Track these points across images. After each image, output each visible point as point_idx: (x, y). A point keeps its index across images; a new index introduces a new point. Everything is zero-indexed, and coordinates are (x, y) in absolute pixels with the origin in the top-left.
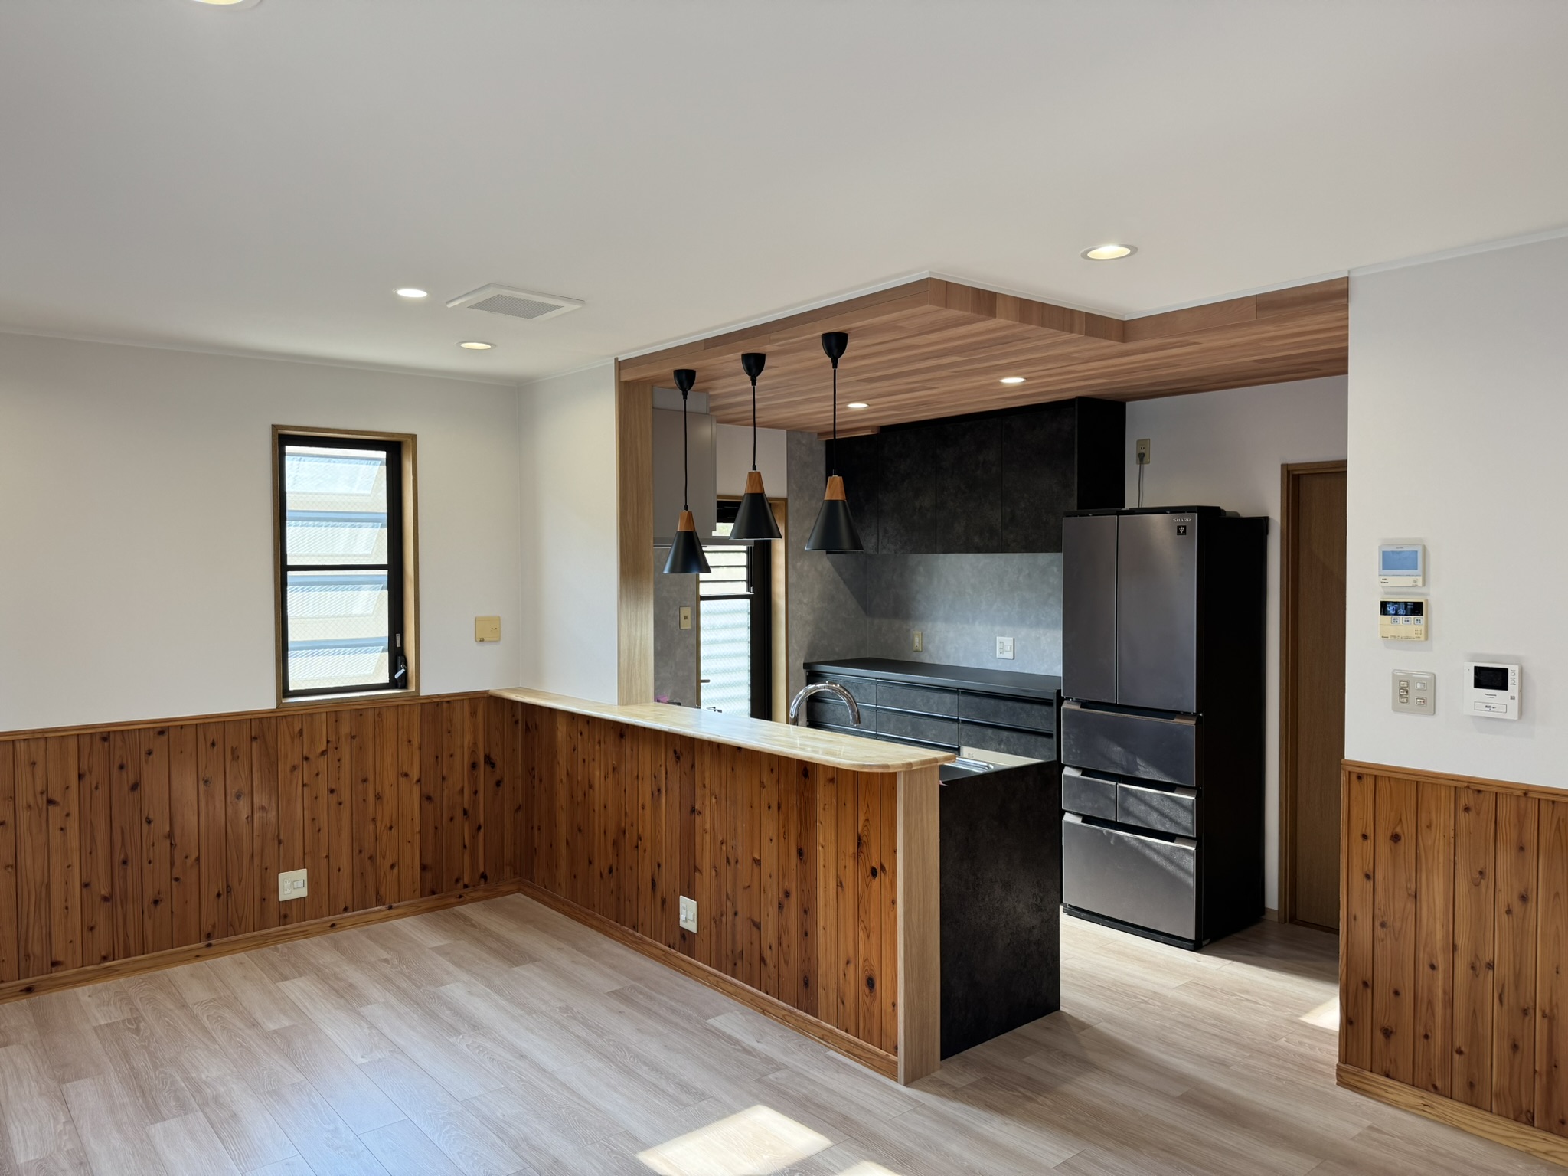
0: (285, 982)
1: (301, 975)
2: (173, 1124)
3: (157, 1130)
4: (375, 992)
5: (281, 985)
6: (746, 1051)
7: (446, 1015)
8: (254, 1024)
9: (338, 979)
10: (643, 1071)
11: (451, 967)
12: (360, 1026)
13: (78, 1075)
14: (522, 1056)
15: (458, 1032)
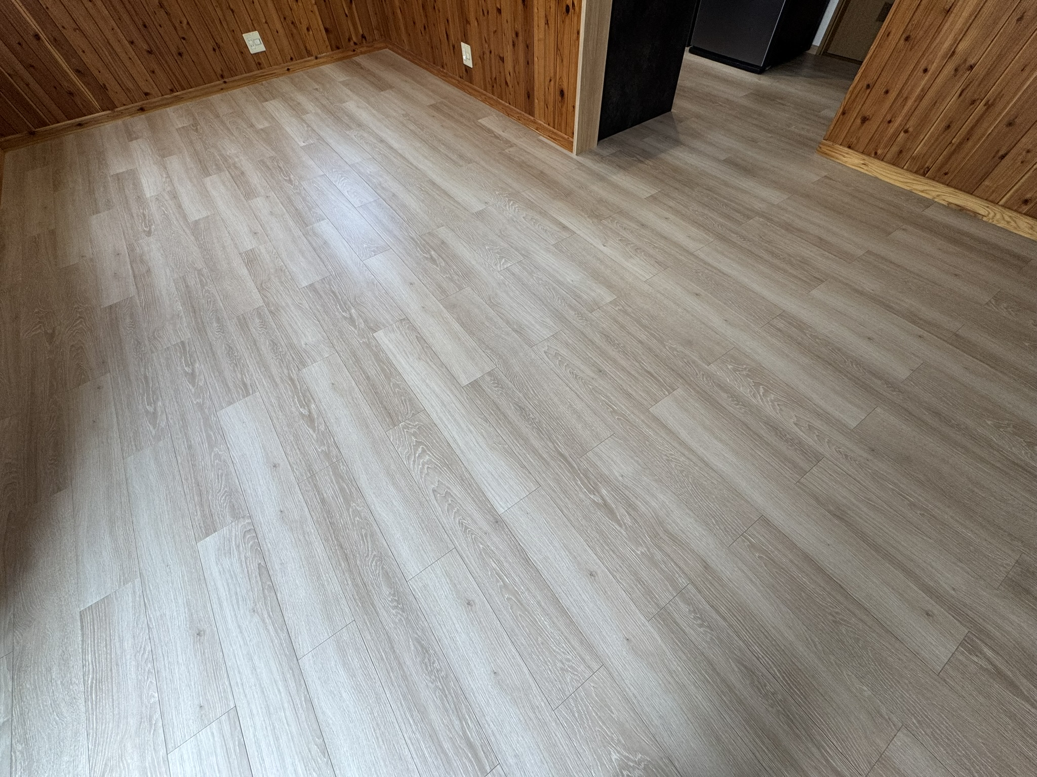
0: (266, 103)
1: (274, 99)
2: (215, 177)
3: (207, 180)
4: (310, 106)
5: (264, 104)
6: (496, 137)
7: (346, 119)
8: (252, 126)
9: (294, 100)
10: (442, 148)
11: (349, 93)
12: (302, 125)
13: (170, 154)
14: (382, 141)
15: (351, 128)
